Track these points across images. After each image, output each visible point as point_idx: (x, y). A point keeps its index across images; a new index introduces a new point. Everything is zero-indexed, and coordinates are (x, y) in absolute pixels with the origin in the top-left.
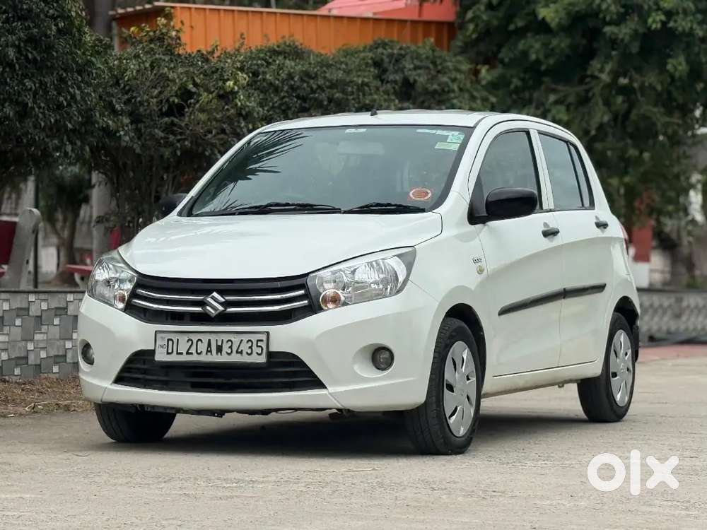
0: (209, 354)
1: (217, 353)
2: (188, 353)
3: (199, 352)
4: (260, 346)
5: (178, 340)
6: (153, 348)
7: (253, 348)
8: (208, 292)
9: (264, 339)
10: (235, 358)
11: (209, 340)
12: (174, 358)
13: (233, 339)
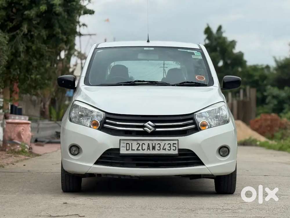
0: (149, 150)
1: (153, 149)
2: (137, 150)
3: (143, 149)
4: (175, 146)
5: (132, 143)
6: (119, 148)
7: (171, 147)
8: (146, 121)
9: (177, 143)
10: (162, 152)
11: (149, 144)
12: (130, 152)
13: (161, 143)
